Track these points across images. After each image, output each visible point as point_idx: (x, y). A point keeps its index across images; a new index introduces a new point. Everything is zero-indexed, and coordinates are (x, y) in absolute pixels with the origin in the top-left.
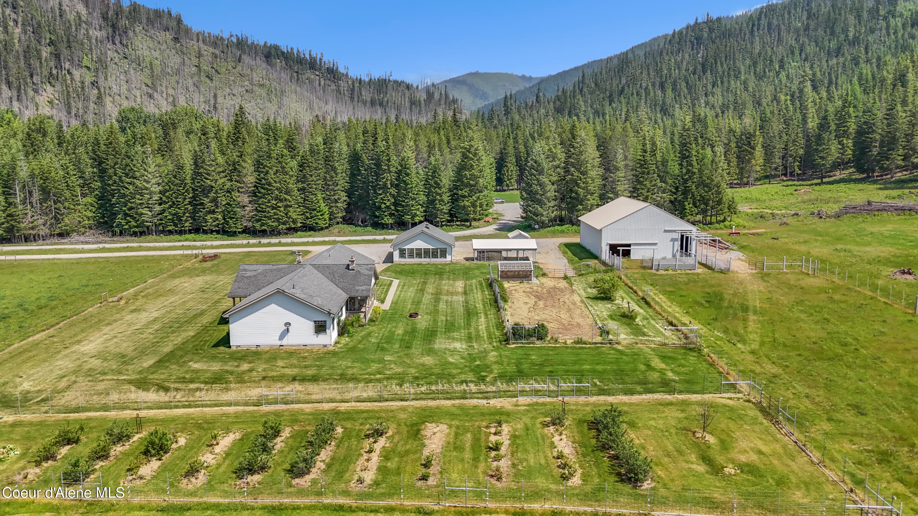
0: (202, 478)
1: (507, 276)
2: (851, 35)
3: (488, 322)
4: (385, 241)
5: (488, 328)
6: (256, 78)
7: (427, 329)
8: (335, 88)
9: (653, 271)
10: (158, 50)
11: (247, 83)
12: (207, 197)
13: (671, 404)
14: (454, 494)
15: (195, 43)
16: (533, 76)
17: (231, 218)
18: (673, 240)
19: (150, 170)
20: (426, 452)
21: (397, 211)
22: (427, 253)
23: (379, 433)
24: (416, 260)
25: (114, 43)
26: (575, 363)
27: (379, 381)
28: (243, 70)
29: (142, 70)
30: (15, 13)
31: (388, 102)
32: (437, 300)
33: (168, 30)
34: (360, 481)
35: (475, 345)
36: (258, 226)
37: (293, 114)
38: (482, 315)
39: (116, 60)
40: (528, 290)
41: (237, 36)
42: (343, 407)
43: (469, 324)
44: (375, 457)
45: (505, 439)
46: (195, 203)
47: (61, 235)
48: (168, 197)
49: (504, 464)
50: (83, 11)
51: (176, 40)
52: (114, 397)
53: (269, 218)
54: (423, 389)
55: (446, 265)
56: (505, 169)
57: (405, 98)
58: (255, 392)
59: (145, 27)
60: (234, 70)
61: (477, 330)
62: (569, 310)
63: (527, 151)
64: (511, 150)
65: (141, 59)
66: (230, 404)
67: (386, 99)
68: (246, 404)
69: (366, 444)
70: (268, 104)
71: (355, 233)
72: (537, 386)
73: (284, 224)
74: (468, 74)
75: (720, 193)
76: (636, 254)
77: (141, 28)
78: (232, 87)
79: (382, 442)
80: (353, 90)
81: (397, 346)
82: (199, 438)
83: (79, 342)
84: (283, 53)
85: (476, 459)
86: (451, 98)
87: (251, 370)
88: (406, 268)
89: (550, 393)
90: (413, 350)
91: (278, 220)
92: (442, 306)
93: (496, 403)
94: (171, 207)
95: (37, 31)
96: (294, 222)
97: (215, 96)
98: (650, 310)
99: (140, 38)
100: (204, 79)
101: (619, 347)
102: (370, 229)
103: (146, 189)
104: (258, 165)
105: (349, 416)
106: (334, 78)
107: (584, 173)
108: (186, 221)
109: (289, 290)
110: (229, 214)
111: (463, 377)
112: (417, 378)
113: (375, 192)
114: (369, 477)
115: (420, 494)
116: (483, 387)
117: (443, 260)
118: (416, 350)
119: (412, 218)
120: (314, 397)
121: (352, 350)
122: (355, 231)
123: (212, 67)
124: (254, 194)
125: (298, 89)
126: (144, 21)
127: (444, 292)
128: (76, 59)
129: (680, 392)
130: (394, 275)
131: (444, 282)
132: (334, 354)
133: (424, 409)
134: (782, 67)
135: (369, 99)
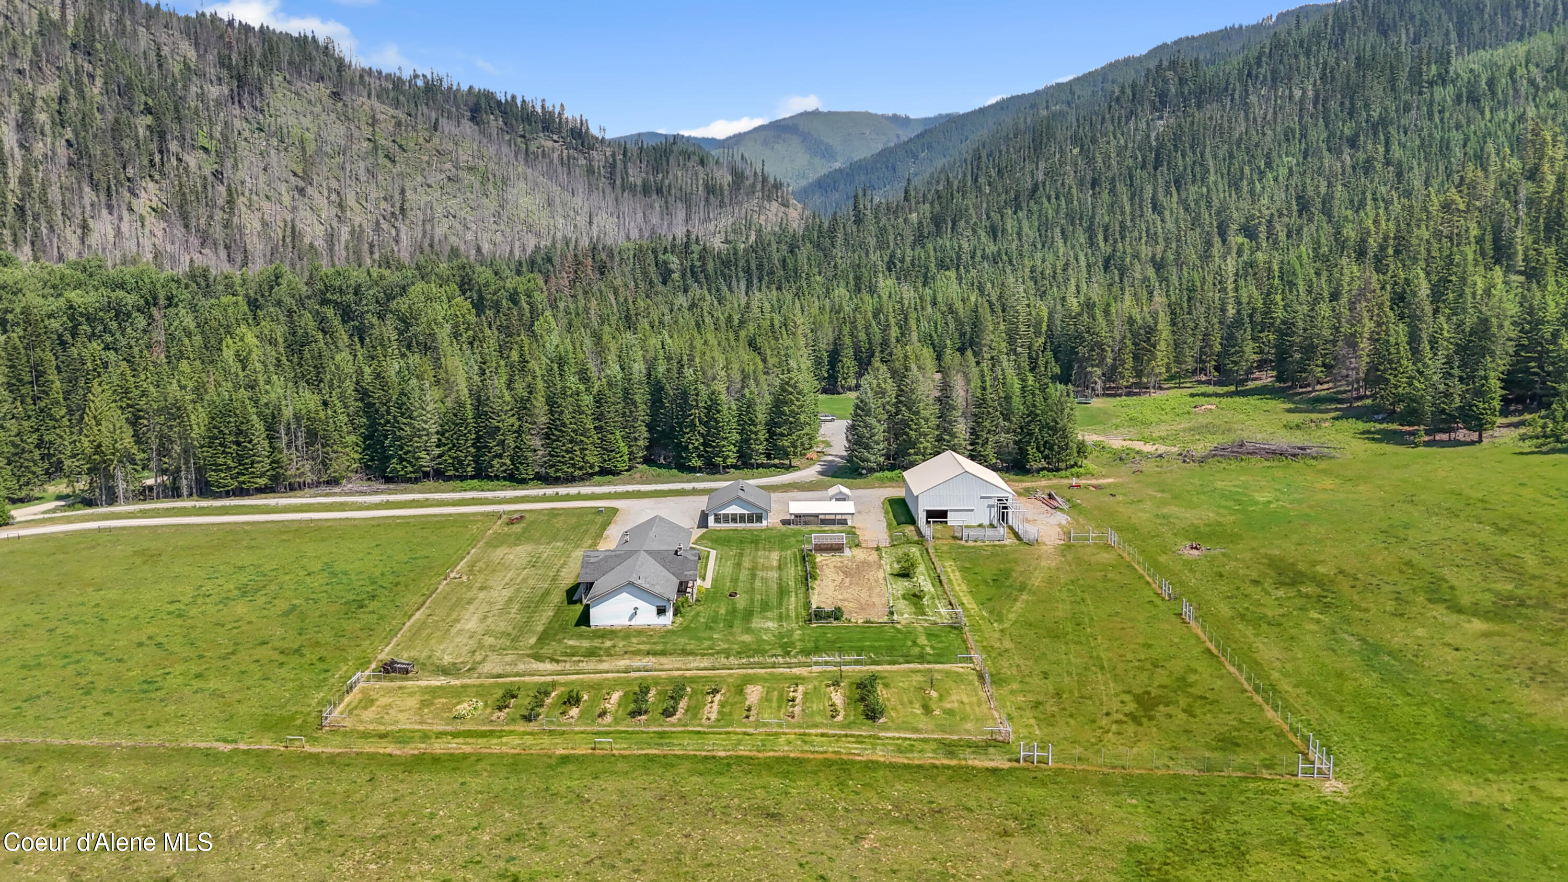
0: (608, 719)
1: (821, 549)
2: (1375, 115)
3: (797, 602)
4: (694, 492)
5: (796, 608)
6: (464, 157)
7: (745, 609)
8: (584, 162)
9: (963, 542)
10: (308, 116)
11: (448, 165)
12: (494, 439)
13: (919, 671)
14: (765, 725)
15: (365, 100)
16: (912, 116)
17: (522, 464)
18: (990, 506)
19: (428, 408)
20: (747, 703)
21: (707, 452)
22: (742, 518)
23: (715, 692)
24: (732, 525)
25: (242, 106)
26: (859, 640)
27: (712, 655)
28: (441, 144)
29: (286, 149)
30: (90, 62)
31: (670, 186)
32: (753, 576)
33: (322, 78)
34: (708, 719)
35: (785, 624)
36: (551, 472)
37: (522, 216)
38: (793, 594)
39: (246, 134)
40: (839, 564)
41: (424, 76)
42: (688, 674)
43: (780, 604)
44: (715, 706)
45: (799, 696)
46: (480, 444)
47: (328, 483)
48: (447, 439)
49: (797, 710)
50: (192, 54)
51: (336, 95)
52: (521, 667)
53: (564, 463)
54: (744, 661)
55: (762, 530)
56: (840, 364)
57: (697, 180)
58: (623, 663)
59: (288, 77)
60: (428, 145)
61: (788, 610)
62: (870, 589)
63: (870, 339)
64: (847, 340)
65: (285, 131)
66: (607, 672)
67: (667, 182)
68: (618, 672)
69: (709, 698)
70: (485, 201)
71: (657, 480)
72: (828, 659)
73: (580, 469)
74: (801, 114)
75: (1066, 437)
76: (952, 520)
77: (280, 78)
78: (426, 173)
79: (718, 697)
80: (613, 166)
81: (722, 625)
82: (596, 695)
83: (457, 621)
84: (499, 103)
85: (779, 707)
86: (772, 180)
87: (614, 646)
88: (721, 534)
89: (836, 664)
90: (735, 629)
91: (573, 465)
92: (758, 584)
93: (797, 671)
94: (450, 449)
95: (125, 91)
96: (592, 467)
97: (403, 192)
98: (940, 589)
99: (280, 95)
100: (382, 161)
101: (899, 626)
102: (675, 471)
103: (424, 429)
104: (551, 402)
105: (692, 680)
106: (583, 145)
107: (917, 413)
108: (468, 465)
109: (637, 582)
110: (517, 458)
111: (774, 652)
112: (739, 653)
113: (681, 430)
114: (713, 716)
115: (745, 726)
116: (788, 659)
117: (758, 525)
118: (737, 629)
119: (724, 461)
120: (666, 667)
121: (686, 629)
122: (659, 475)
123: (394, 141)
124: (547, 436)
125: (529, 171)
126: (285, 65)
127: (760, 566)
128: (188, 136)
129: (929, 663)
130: (710, 544)
131: (760, 553)
132: (672, 632)
133: (745, 676)
134: (1269, 165)
135: (639, 182)
